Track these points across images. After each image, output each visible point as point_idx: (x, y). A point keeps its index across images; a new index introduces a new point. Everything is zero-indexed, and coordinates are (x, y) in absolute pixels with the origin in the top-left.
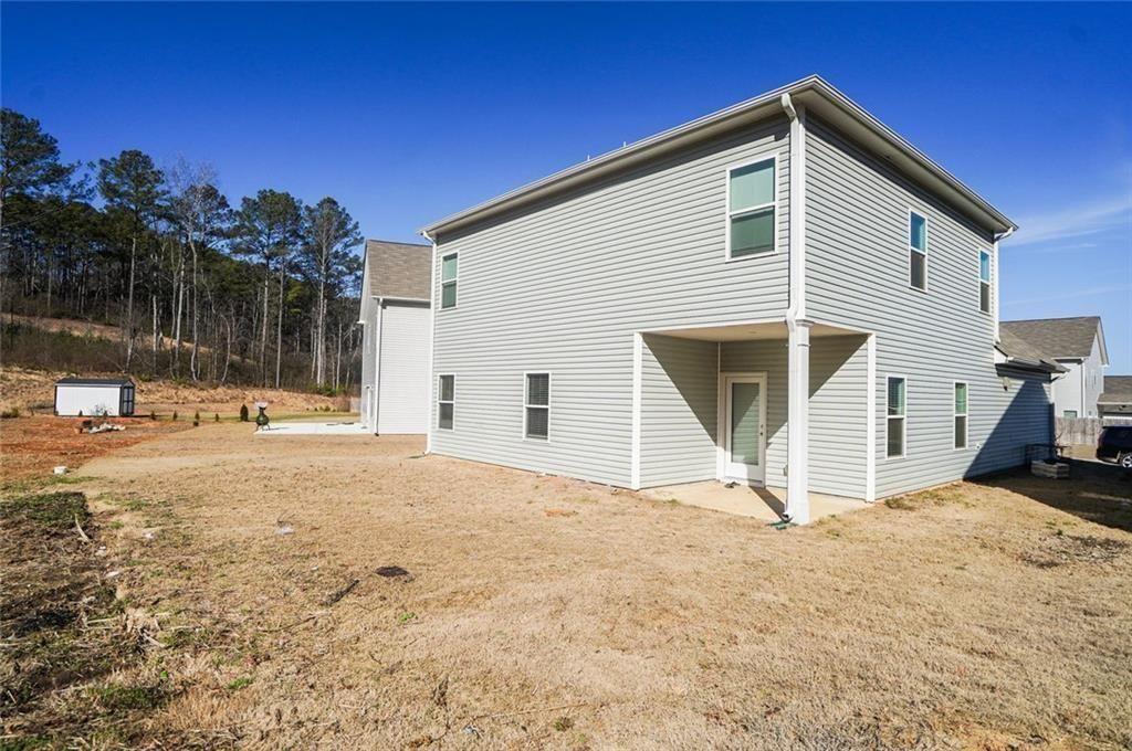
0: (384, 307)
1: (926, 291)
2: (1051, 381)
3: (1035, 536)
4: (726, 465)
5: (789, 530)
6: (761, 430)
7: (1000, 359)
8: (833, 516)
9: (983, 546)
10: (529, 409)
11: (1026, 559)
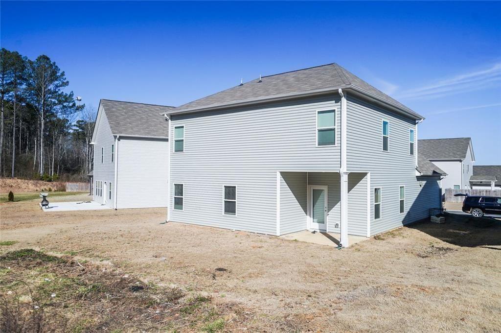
0: (119, 140)
1: (389, 151)
2: (440, 179)
3: (425, 247)
4: (311, 224)
5: (342, 249)
6: (325, 209)
7: (418, 174)
8: (356, 244)
9: (407, 252)
10: (225, 201)
11: (419, 256)
